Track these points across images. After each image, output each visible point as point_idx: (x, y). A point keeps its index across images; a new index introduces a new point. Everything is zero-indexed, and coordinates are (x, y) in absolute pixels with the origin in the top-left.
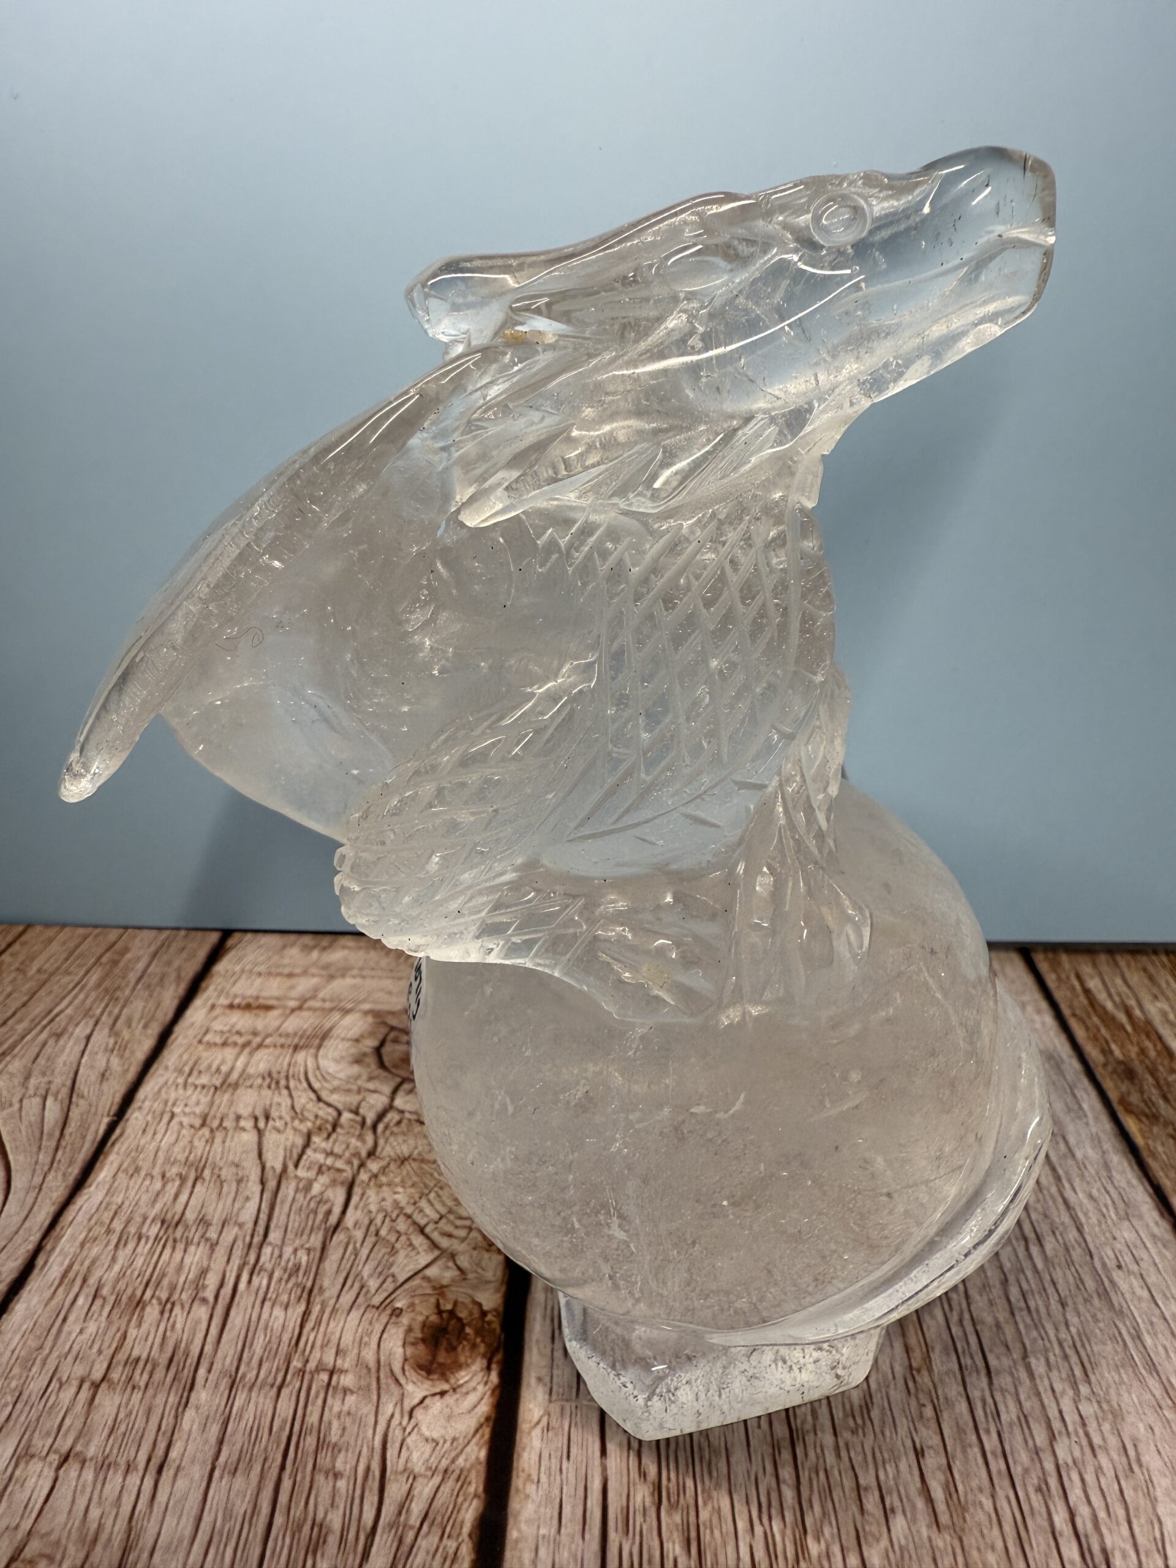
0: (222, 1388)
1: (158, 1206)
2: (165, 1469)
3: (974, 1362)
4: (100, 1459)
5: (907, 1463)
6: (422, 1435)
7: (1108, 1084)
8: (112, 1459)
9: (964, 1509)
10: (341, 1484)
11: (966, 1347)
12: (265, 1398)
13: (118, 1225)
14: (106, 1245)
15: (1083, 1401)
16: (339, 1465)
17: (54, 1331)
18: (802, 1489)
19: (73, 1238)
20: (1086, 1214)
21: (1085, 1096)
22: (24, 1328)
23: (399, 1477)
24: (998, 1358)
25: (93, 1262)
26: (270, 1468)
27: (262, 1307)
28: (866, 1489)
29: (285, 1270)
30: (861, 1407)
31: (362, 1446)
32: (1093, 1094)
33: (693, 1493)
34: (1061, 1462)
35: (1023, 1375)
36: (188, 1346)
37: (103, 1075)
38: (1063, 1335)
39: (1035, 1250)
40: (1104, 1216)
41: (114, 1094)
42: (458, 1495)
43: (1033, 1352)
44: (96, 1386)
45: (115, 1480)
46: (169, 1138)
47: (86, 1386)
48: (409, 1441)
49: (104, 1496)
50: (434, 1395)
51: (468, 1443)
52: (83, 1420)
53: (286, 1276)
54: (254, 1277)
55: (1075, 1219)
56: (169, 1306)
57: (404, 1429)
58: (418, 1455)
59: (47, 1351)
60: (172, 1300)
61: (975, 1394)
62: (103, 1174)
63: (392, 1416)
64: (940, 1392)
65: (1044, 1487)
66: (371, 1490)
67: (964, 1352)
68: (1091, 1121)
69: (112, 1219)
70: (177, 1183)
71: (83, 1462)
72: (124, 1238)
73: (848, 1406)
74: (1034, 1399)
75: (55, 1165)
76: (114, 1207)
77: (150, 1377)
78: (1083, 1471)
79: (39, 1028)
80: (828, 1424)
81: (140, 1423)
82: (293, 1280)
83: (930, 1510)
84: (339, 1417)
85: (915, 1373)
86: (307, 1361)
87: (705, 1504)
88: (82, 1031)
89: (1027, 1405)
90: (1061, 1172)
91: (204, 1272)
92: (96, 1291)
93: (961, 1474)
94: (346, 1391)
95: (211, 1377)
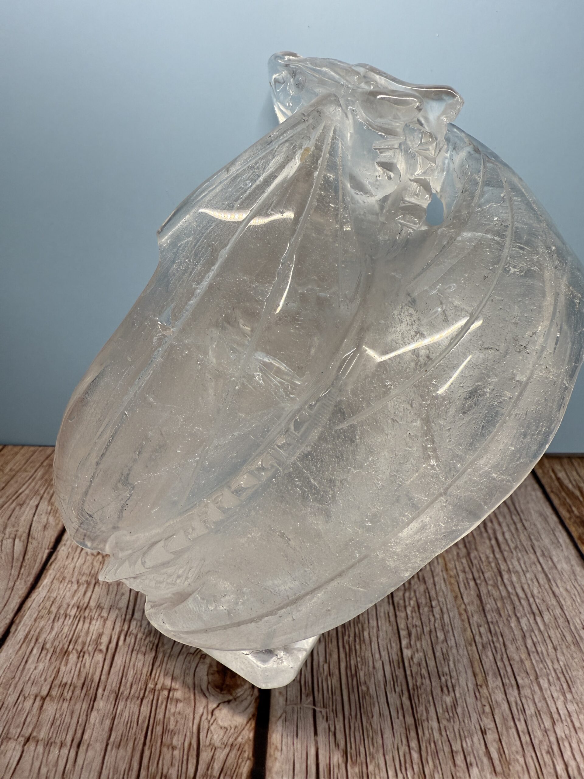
0: (111, 699)
1: (75, 599)
2: (81, 745)
3: (510, 681)
4: (46, 739)
5: (477, 738)
6: (219, 725)
7: (572, 529)
8: (52, 740)
9: (509, 764)
10: (176, 753)
11: (505, 673)
12: (135, 704)
13: (54, 609)
14: (48, 620)
15: (569, 703)
16: (175, 742)
17: (21, 668)
18: (422, 752)
19: (31, 616)
20: (564, 600)
21: (560, 536)
22: (5, 667)
23: (207, 748)
24: (523, 679)
25: (41, 630)
26: (138, 744)
27: (131, 655)
28: (456, 752)
29: (144, 634)
30: (451, 707)
31: (186, 732)
32: (565, 534)
33: (364, 756)
34: (559, 736)
35: (536, 688)
36: (92, 676)
37: (45, 527)
38: (556, 666)
39: (539, 619)
40: (573, 600)
41: (51, 536)
42: (238, 759)
43: (541, 676)
44: (44, 699)
45: (55, 751)
46: (81, 561)
47: (38, 699)
48: (212, 728)
49: (49, 760)
50: (224, 702)
51: (243, 729)
52: (37, 717)
53: (144, 637)
54: (127, 638)
55: (559, 602)
56: (82, 654)
57: (209, 722)
58: (217, 736)
59: (17, 679)
60: (84, 650)
61: (512, 699)
62: (46, 581)
63: (202, 715)
64: (493, 697)
65: (550, 750)
66: (192, 756)
67: (504, 675)
68: (565, 549)
69: (51, 606)
70: (85, 586)
71: (38, 741)
72: (58, 616)
73: (444, 706)
74: (543, 701)
75: (20, 576)
76: (52, 599)
77: (73, 693)
78: (570, 741)
79: (11, 501)
80: (435, 716)
81: (67, 720)
82: (148, 639)
83: (491, 764)
84: (174, 715)
85: (479, 687)
86: (156, 684)
87: (371, 762)
88: (34, 502)
89: (539, 705)
90: (550, 577)
91: (100, 635)
92: (43, 646)
93: (506, 744)
94: (177, 701)
95: (105, 693)
